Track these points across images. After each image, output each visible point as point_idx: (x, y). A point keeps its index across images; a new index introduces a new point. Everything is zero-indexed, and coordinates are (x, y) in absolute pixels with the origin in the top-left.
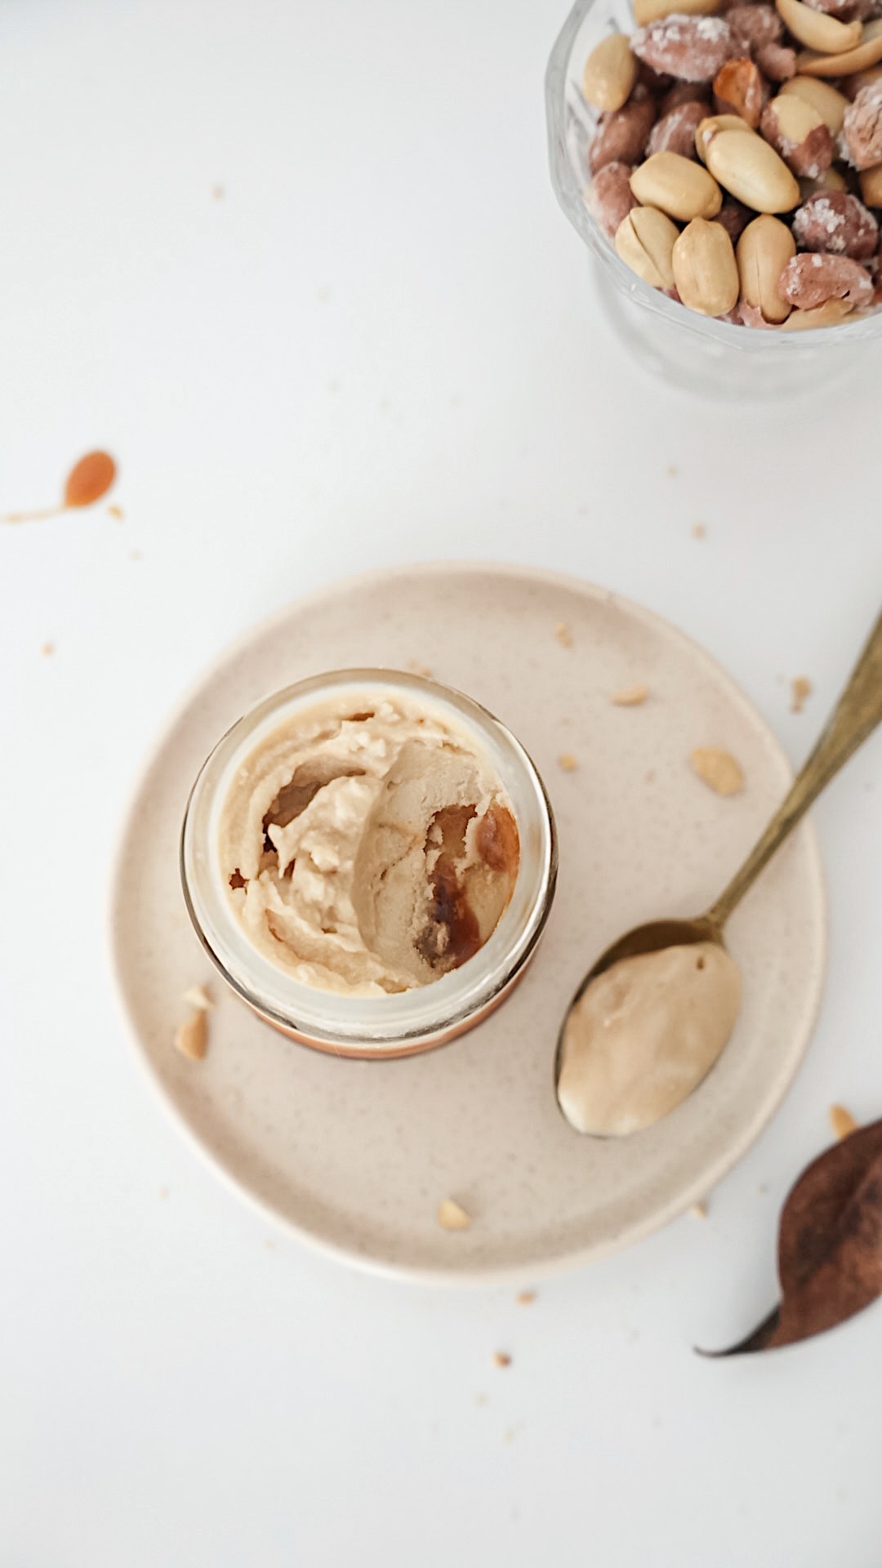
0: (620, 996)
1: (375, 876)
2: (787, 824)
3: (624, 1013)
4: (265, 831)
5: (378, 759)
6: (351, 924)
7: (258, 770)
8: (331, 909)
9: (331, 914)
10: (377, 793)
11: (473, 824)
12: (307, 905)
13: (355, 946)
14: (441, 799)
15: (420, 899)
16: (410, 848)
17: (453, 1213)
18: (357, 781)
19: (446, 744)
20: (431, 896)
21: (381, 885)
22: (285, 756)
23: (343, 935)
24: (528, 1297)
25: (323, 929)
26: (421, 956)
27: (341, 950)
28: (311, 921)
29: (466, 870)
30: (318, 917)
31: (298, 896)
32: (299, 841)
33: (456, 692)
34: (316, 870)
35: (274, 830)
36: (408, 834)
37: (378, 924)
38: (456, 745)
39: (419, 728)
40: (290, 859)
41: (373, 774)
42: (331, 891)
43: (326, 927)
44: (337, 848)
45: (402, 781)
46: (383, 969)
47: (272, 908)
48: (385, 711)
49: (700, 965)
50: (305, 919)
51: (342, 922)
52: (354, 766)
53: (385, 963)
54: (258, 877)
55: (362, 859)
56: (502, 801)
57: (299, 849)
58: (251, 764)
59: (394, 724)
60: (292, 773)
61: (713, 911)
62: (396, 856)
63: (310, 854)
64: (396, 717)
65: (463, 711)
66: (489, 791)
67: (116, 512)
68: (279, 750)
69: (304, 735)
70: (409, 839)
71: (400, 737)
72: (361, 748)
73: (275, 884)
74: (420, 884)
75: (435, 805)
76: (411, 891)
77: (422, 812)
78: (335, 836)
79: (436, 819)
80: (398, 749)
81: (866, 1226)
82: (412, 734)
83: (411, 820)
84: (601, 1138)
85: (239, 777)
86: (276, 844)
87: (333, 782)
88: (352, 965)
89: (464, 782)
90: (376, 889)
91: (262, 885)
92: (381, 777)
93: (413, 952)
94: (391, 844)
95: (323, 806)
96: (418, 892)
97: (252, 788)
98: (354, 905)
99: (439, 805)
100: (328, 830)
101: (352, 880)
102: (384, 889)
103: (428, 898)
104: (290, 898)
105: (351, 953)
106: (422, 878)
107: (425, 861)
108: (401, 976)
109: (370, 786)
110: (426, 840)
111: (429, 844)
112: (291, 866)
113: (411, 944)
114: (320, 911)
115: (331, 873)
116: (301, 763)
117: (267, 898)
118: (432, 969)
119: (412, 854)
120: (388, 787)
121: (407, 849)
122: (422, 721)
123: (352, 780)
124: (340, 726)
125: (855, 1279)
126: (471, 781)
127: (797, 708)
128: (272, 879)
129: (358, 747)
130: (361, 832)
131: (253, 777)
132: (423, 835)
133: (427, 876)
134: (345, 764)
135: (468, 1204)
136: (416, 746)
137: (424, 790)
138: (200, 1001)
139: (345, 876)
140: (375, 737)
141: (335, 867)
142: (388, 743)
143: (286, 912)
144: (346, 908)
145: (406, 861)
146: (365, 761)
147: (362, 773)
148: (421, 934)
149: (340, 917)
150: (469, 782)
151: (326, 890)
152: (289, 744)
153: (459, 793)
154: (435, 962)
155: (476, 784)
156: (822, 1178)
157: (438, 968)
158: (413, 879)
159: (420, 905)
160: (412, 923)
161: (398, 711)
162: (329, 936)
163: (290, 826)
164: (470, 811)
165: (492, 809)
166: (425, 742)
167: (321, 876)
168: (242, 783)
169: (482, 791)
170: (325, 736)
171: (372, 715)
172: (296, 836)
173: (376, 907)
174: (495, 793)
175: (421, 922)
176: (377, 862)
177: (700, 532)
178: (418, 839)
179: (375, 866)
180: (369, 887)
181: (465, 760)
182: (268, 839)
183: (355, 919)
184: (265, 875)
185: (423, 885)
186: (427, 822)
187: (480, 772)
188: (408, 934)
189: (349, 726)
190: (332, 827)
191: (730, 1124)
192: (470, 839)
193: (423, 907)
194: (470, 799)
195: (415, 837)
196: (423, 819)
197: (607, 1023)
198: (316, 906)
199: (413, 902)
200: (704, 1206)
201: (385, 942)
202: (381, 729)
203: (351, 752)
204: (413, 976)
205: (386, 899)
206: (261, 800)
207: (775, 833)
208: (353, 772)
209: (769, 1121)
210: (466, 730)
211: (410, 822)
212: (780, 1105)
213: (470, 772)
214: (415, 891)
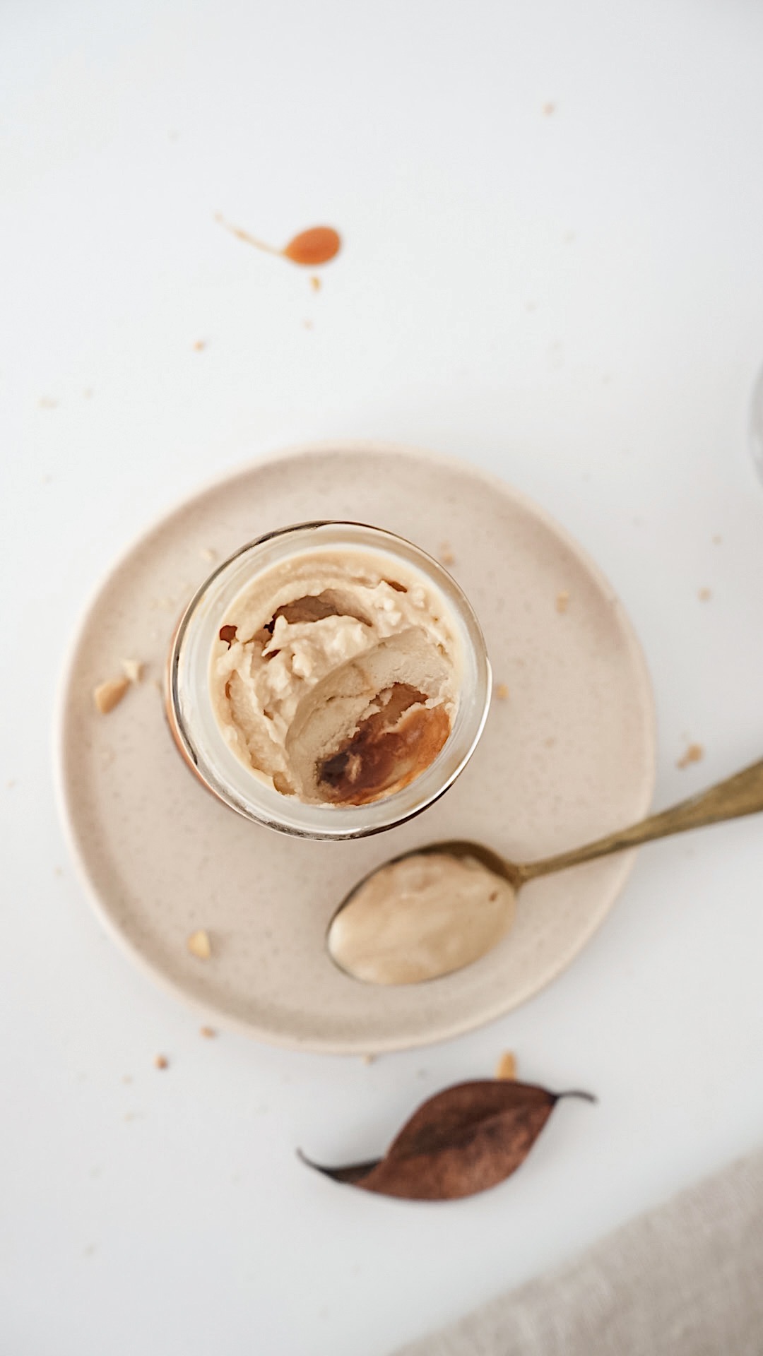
0: (426, 883)
1: (325, 696)
2: (619, 845)
3: (420, 897)
4: (275, 617)
5: (388, 624)
6: (286, 721)
7: (300, 571)
8: (280, 701)
9: (278, 705)
10: (370, 647)
11: (416, 707)
12: (265, 687)
13: (279, 739)
14: (408, 677)
15: (342, 733)
16: (362, 694)
17: (201, 943)
18: (362, 629)
19: (440, 645)
20: (352, 736)
21: (324, 705)
22: (326, 575)
23: (276, 726)
24: (209, 1033)
25: (264, 711)
26: (316, 772)
27: (267, 734)
28: (261, 700)
29: (388, 734)
30: (267, 700)
31: (264, 677)
32: (292, 640)
33: (475, 620)
34: (289, 668)
35: (281, 622)
36: (368, 683)
37: (303, 731)
38: (447, 651)
39: (432, 624)
40: (278, 648)
41: (377, 631)
42: (290, 690)
43: (268, 710)
44: (315, 664)
45: (391, 648)
46: (286, 767)
47: (239, 671)
48: (417, 596)
49: (493, 898)
50: (257, 696)
51: (281, 716)
52: (367, 616)
53: (288, 763)
54: (245, 643)
55: (325, 682)
56: (448, 709)
57: (289, 646)
58: (298, 564)
59: (416, 608)
60: (322, 590)
61: (527, 867)
62: (348, 692)
63: (294, 655)
64: (422, 605)
65: (471, 637)
66: (445, 696)
67: (316, 283)
68: (325, 568)
69: (350, 571)
70: (366, 688)
71: (414, 620)
72: (382, 609)
73: (253, 657)
74: (350, 722)
75: (401, 678)
76: (340, 723)
77: (388, 677)
78: (319, 655)
79: (394, 686)
80: (406, 627)
81: (472, 1149)
82: (424, 624)
83: (377, 676)
84: (342, 969)
85: (283, 566)
86: (276, 631)
87: (345, 618)
88: (266, 749)
89: (432, 677)
90: (318, 706)
91: (244, 651)
92: (380, 637)
93: (312, 767)
94: (351, 683)
95: (327, 629)
96: (345, 727)
97: (287, 581)
98: (298, 710)
99: (404, 679)
100: (318, 647)
101: (308, 692)
102: (324, 709)
103: (348, 735)
104: (258, 674)
105: (272, 741)
106: (355, 719)
107: (365, 709)
108: (294, 780)
109: (369, 639)
110: (377, 696)
111: (377, 700)
112: (274, 653)
113: (315, 759)
114: (272, 697)
115: (297, 678)
116: (333, 588)
117: (241, 662)
118: (316, 787)
119: (361, 699)
120: (379, 645)
121: (359, 693)
122: (436, 619)
123: (360, 626)
124: (379, 582)
125: (439, 1180)
126: (438, 680)
127: (682, 765)
128: (253, 652)
129: (381, 606)
130: (340, 664)
131: (293, 573)
132: (377, 691)
133: (358, 720)
134: (362, 610)
135: (216, 943)
136: (420, 634)
137: (402, 664)
138: (132, 672)
139: (307, 686)
140: (397, 608)
141: (304, 676)
142: (403, 619)
143: (248, 681)
144: (290, 709)
145: (352, 702)
146: (378, 619)
147: (370, 625)
148: (326, 756)
149: (282, 711)
150: (436, 680)
151: (286, 687)
152: (335, 568)
153: (423, 682)
154: (322, 782)
155: (441, 684)
156: (467, 1098)
157: (321, 788)
158: (348, 716)
159: (340, 737)
160: (325, 745)
161: (427, 602)
162: (265, 719)
163: (294, 627)
164: (422, 699)
165: (438, 708)
166: (428, 635)
167: (290, 675)
168: (283, 572)
169: (441, 692)
170: (363, 581)
171: (405, 591)
172: (293, 636)
173: (310, 718)
174: (448, 700)
175: (332, 749)
176: (334, 688)
177: (705, 595)
178: (371, 692)
179: (329, 691)
180: (315, 702)
181: (445, 665)
182: (273, 623)
183: (292, 719)
184: (251, 646)
185: (352, 725)
186: (386, 684)
187: (450, 679)
188: (318, 751)
189: (385, 587)
190: (322, 647)
191: (432, 1018)
192: (406, 715)
193: (341, 739)
194: (428, 690)
195: (372, 689)
196: (386, 681)
197: (404, 896)
198: (271, 692)
199: (338, 731)
200: (372, 1058)
201: (299, 747)
202: (406, 606)
203: (373, 605)
204: (302, 785)
205: (320, 716)
206: (288, 594)
207: (607, 845)
208: (364, 619)
209: (462, 1035)
210: (462, 649)
211: (375, 677)
212: (475, 1030)
213: (442, 674)
214: (343, 725)
